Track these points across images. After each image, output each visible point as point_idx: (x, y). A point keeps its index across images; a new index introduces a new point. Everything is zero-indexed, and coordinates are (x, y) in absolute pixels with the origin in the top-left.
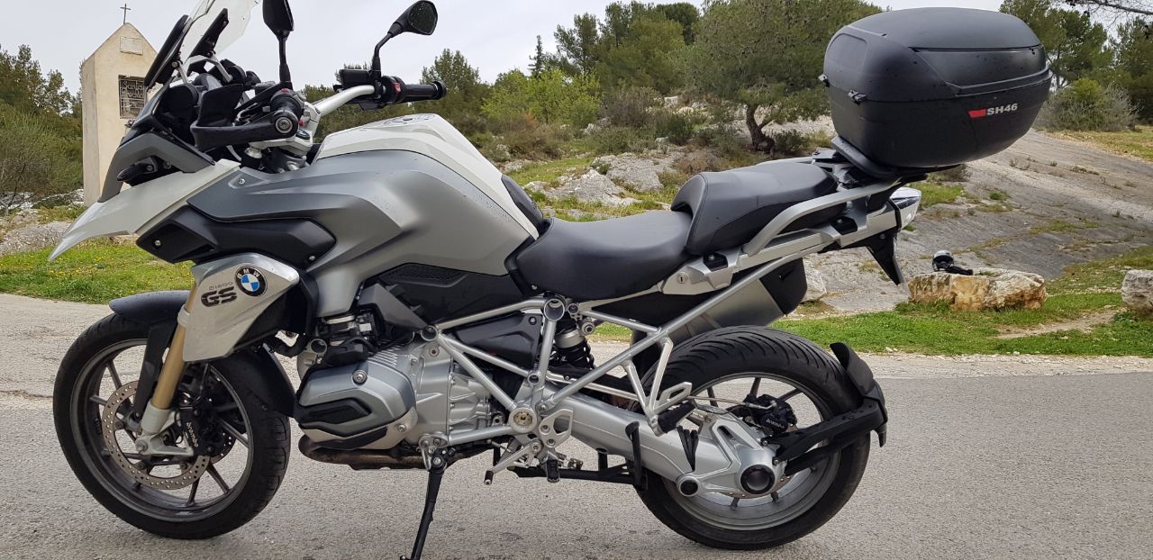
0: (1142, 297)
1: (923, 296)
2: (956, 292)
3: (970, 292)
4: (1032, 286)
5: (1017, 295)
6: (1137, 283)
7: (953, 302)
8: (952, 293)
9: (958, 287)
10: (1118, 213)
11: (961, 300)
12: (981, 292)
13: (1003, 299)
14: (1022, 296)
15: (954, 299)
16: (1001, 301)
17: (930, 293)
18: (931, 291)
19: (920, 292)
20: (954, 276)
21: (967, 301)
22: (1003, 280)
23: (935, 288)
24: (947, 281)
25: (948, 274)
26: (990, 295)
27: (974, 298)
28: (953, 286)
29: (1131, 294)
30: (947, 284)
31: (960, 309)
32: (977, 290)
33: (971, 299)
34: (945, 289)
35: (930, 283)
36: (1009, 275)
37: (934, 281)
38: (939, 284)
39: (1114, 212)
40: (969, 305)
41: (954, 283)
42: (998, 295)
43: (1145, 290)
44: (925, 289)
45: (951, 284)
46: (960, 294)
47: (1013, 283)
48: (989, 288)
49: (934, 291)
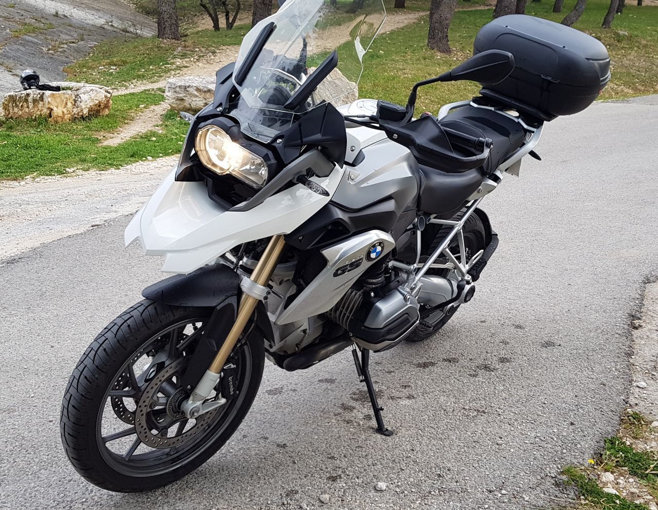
0: (182, 100)
1: (20, 113)
2: (52, 107)
3: (61, 106)
4: (106, 97)
5: (96, 105)
6: (178, 89)
7: (50, 116)
8: (49, 108)
9: (53, 102)
10: (57, 13)
11: (56, 114)
12: (69, 105)
13: (87, 110)
14: (99, 106)
15: (50, 113)
16: (85, 111)
17: (27, 110)
18: (28, 107)
19: (16, 110)
20: (48, 93)
21: (60, 114)
22: (84, 94)
23: (31, 105)
24: (42, 98)
25: (41, 92)
26: (77, 107)
27: (65, 112)
28: (49, 102)
29: (174, 98)
30: (42, 100)
31: (57, 122)
32: (66, 104)
33: (63, 112)
34: (40, 105)
35: (26, 101)
36: (88, 89)
37: (30, 99)
38: (35, 101)
39: (54, 12)
40: (62, 118)
41: (49, 99)
42: (83, 107)
43: (184, 95)
44: (22, 106)
45: (46, 100)
46: (55, 109)
47: (93, 95)
48: (75, 101)
49: (31, 107)
